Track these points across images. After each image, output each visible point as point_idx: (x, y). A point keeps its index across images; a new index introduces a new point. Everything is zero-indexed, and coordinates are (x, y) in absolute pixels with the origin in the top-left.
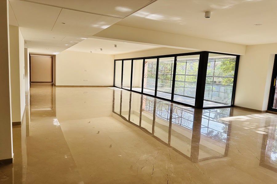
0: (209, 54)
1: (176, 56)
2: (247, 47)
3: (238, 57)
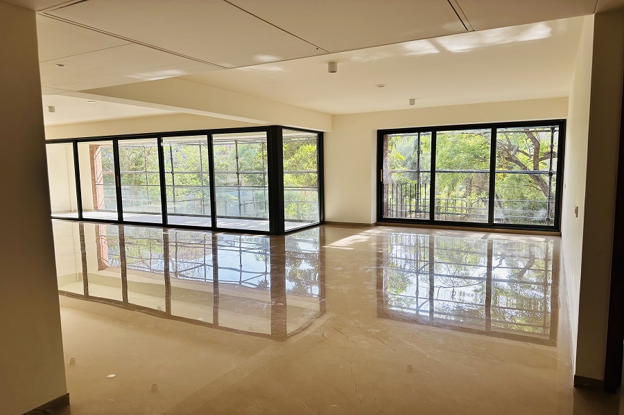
0: (284, 131)
1: (209, 133)
2: (334, 118)
3: (321, 136)
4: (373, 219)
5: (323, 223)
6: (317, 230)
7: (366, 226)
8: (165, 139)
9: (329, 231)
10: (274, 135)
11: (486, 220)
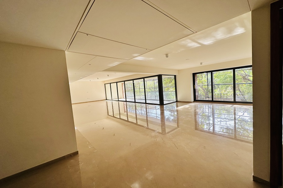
0: (162, 76)
1: (144, 78)
2: (179, 71)
3: (175, 76)
4: (193, 100)
5: (177, 101)
6: (175, 103)
7: (191, 102)
8: (134, 81)
9: (179, 104)
10: (160, 77)
11: (233, 100)
